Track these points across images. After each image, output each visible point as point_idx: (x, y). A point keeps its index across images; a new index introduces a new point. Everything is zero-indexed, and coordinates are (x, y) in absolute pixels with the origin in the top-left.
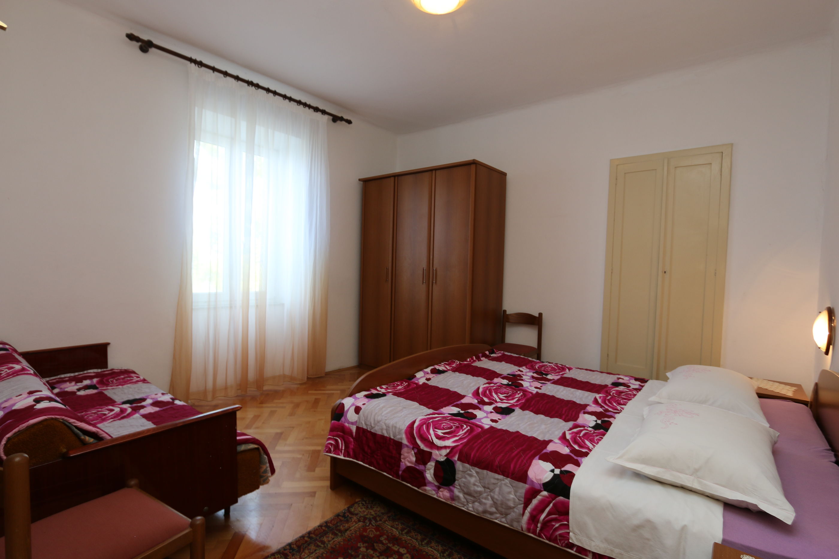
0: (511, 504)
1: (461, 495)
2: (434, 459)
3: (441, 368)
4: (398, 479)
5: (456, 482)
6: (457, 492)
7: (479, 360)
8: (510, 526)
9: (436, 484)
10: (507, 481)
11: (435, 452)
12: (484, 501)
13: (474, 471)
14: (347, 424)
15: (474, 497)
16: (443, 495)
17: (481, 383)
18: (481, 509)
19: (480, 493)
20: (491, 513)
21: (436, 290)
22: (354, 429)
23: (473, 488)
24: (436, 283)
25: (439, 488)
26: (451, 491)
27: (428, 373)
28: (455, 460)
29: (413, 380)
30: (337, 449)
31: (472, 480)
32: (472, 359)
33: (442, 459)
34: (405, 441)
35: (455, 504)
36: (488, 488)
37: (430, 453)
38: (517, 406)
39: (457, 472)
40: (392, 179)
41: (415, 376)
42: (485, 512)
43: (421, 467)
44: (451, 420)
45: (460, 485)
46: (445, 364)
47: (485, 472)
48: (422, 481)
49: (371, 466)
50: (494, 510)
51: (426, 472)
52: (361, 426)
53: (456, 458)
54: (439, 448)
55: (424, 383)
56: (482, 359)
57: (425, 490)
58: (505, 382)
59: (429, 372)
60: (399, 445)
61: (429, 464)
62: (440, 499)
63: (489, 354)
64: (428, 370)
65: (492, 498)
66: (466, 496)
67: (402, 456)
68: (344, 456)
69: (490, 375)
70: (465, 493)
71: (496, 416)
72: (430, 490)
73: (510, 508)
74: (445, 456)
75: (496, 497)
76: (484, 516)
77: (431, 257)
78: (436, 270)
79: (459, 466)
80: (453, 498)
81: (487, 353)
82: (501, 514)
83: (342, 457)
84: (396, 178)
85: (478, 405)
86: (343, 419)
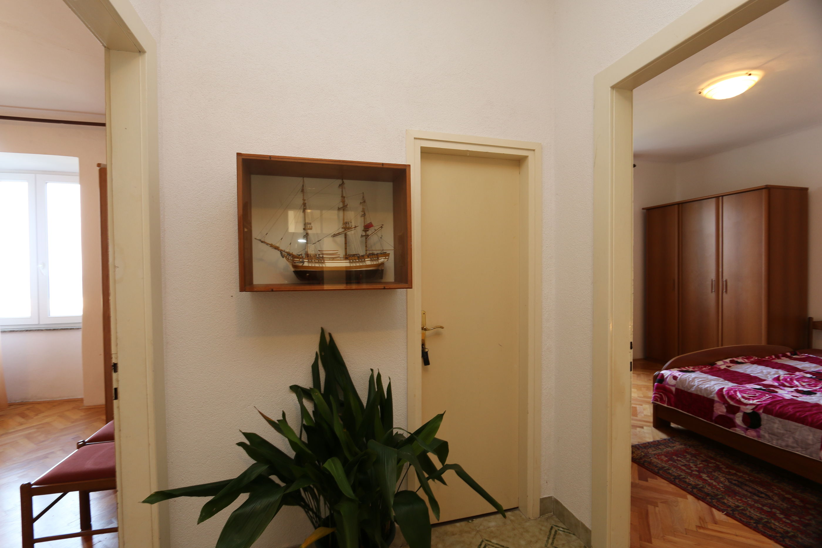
0: (810, 442)
1: (767, 435)
2: (742, 411)
3: (740, 360)
4: (712, 422)
5: (762, 426)
6: (762, 432)
7: (779, 358)
8: (810, 456)
9: (745, 426)
10: (807, 428)
11: (742, 407)
12: (786, 439)
13: (777, 420)
14: (667, 386)
15: (778, 436)
16: (751, 434)
17: (782, 373)
18: (784, 444)
19: (783, 435)
20: (793, 447)
21: (727, 298)
22: (673, 389)
23: (776, 430)
24: (726, 292)
25: (747, 429)
26: (758, 432)
27: (727, 363)
28: (760, 413)
29: (715, 366)
30: (662, 400)
31: (776, 426)
32: (772, 357)
33: (749, 411)
34: (716, 399)
35: (761, 440)
36: (790, 431)
37: (739, 408)
38: (819, 391)
39: (762, 420)
40: (676, 206)
41: (716, 364)
42: (787, 446)
43: (731, 416)
44: (753, 391)
45: (765, 429)
46: (743, 358)
47: (787, 421)
48: (733, 424)
49: (689, 413)
50: (795, 445)
51: (735, 419)
52: (679, 388)
53: (761, 411)
54: (746, 405)
55: (725, 369)
56: (782, 358)
57: (735, 430)
58: (809, 376)
59: (729, 362)
60: (711, 402)
61: (738, 414)
62: (748, 437)
63: (792, 355)
64: (728, 360)
65: (794, 438)
66: (770, 435)
67: (715, 408)
68: (668, 405)
69: (792, 370)
70: (769, 434)
71: (795, 394)
72: (739, 431)
73: (809, 444)
74: (752, 409)
75: (796, 437)
76: (787, 449)
77: (720, 270)
78: (726, 281)
79: (764, 416)
80: (759, 436)
81: (789, 354)
82: (802, 448)
83: (666, 405)
84: (680, 205)
85: (779, 386)
86: (664, 383)
